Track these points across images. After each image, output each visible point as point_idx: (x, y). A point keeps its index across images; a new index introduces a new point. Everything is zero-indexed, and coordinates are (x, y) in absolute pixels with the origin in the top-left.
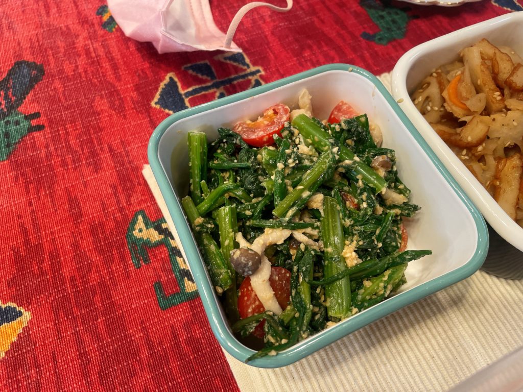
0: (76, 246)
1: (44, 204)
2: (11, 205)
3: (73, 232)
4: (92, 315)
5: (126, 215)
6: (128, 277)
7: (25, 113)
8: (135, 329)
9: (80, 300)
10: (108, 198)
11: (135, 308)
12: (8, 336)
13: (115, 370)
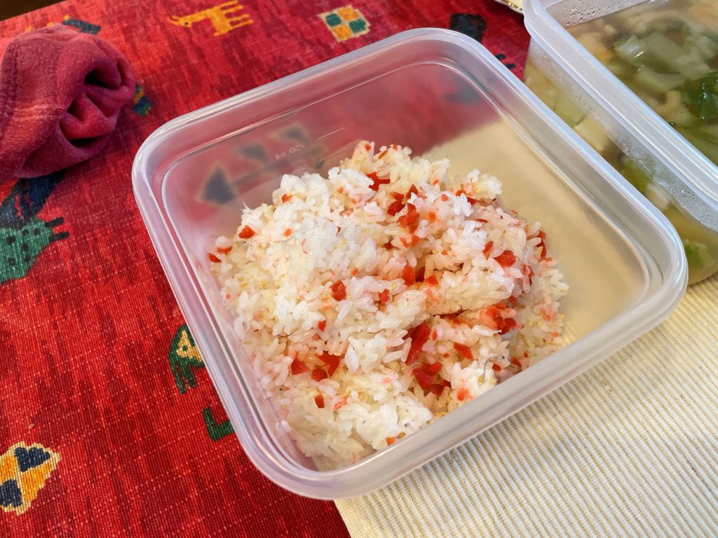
0: (110, 372)
1: (71, 325)
2: (33, 329)
3: (105, 356)
4: (131, 452)
5: (168, 331)
6: (172, 405)
7: (44, 219)
8: (182, 465)
9: (116, 436)
10: (146, 313)
11: (181, 440)
12: (34, 482)
13: (160, 515)
